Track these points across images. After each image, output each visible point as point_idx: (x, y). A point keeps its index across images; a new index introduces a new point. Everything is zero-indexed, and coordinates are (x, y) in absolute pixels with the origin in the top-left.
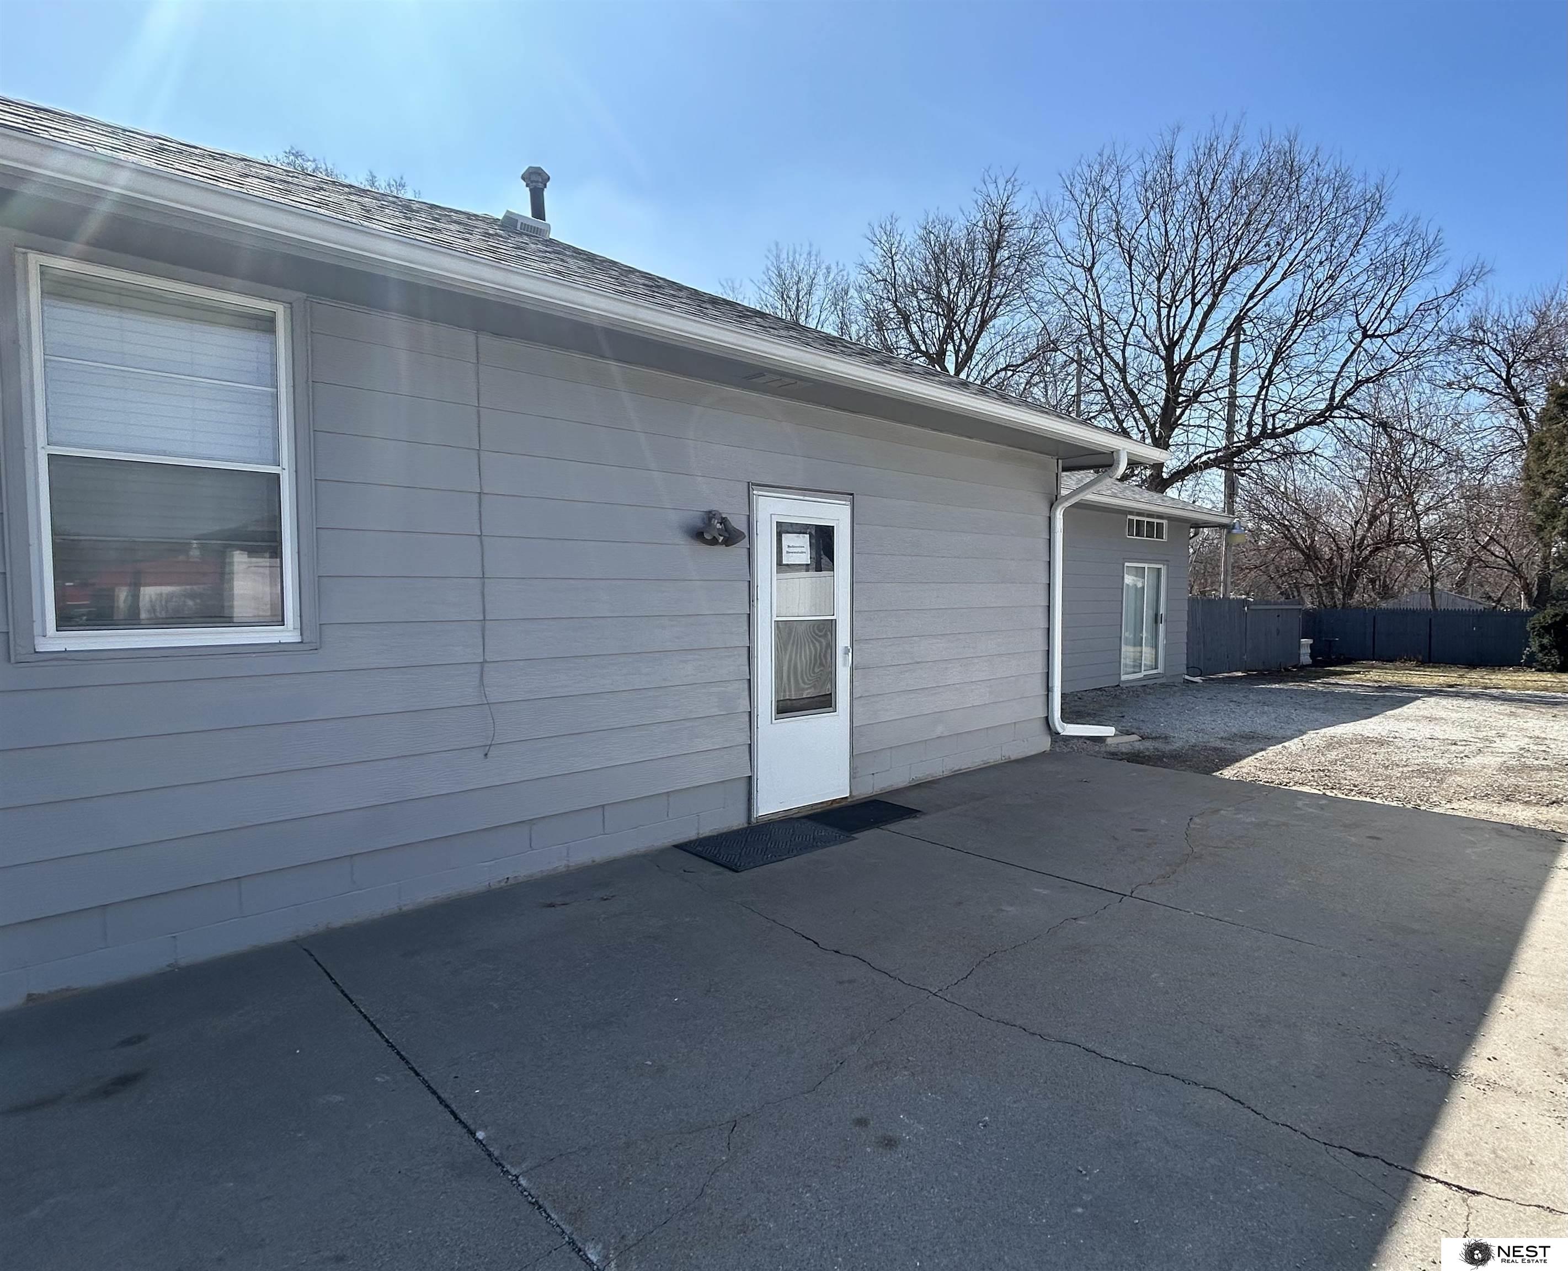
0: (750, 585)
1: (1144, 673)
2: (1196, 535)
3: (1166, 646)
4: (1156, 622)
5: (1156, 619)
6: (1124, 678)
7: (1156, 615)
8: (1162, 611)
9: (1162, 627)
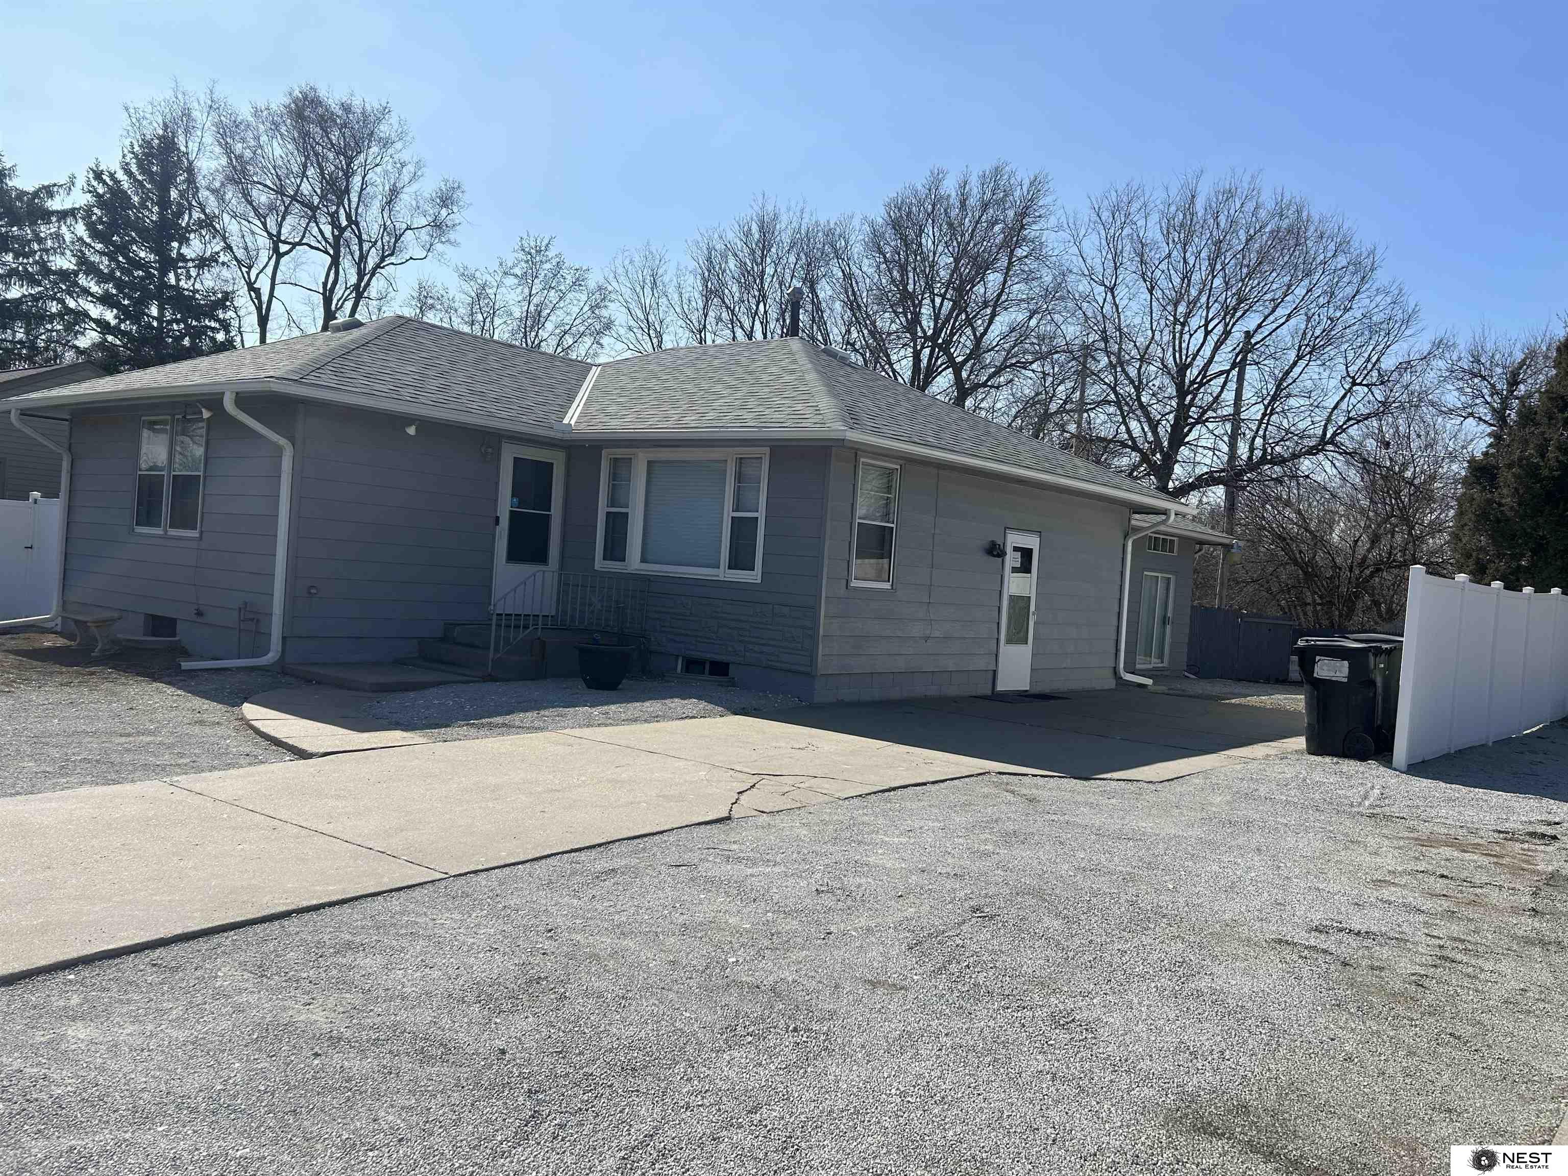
0: (1002, 577)
2: (1200, 550)
3: (1172, 645)
4: (1164, 623)
5: (1164, 621)
7: (1165, 617)
8: (1169, 614)
9: (1169, 627)
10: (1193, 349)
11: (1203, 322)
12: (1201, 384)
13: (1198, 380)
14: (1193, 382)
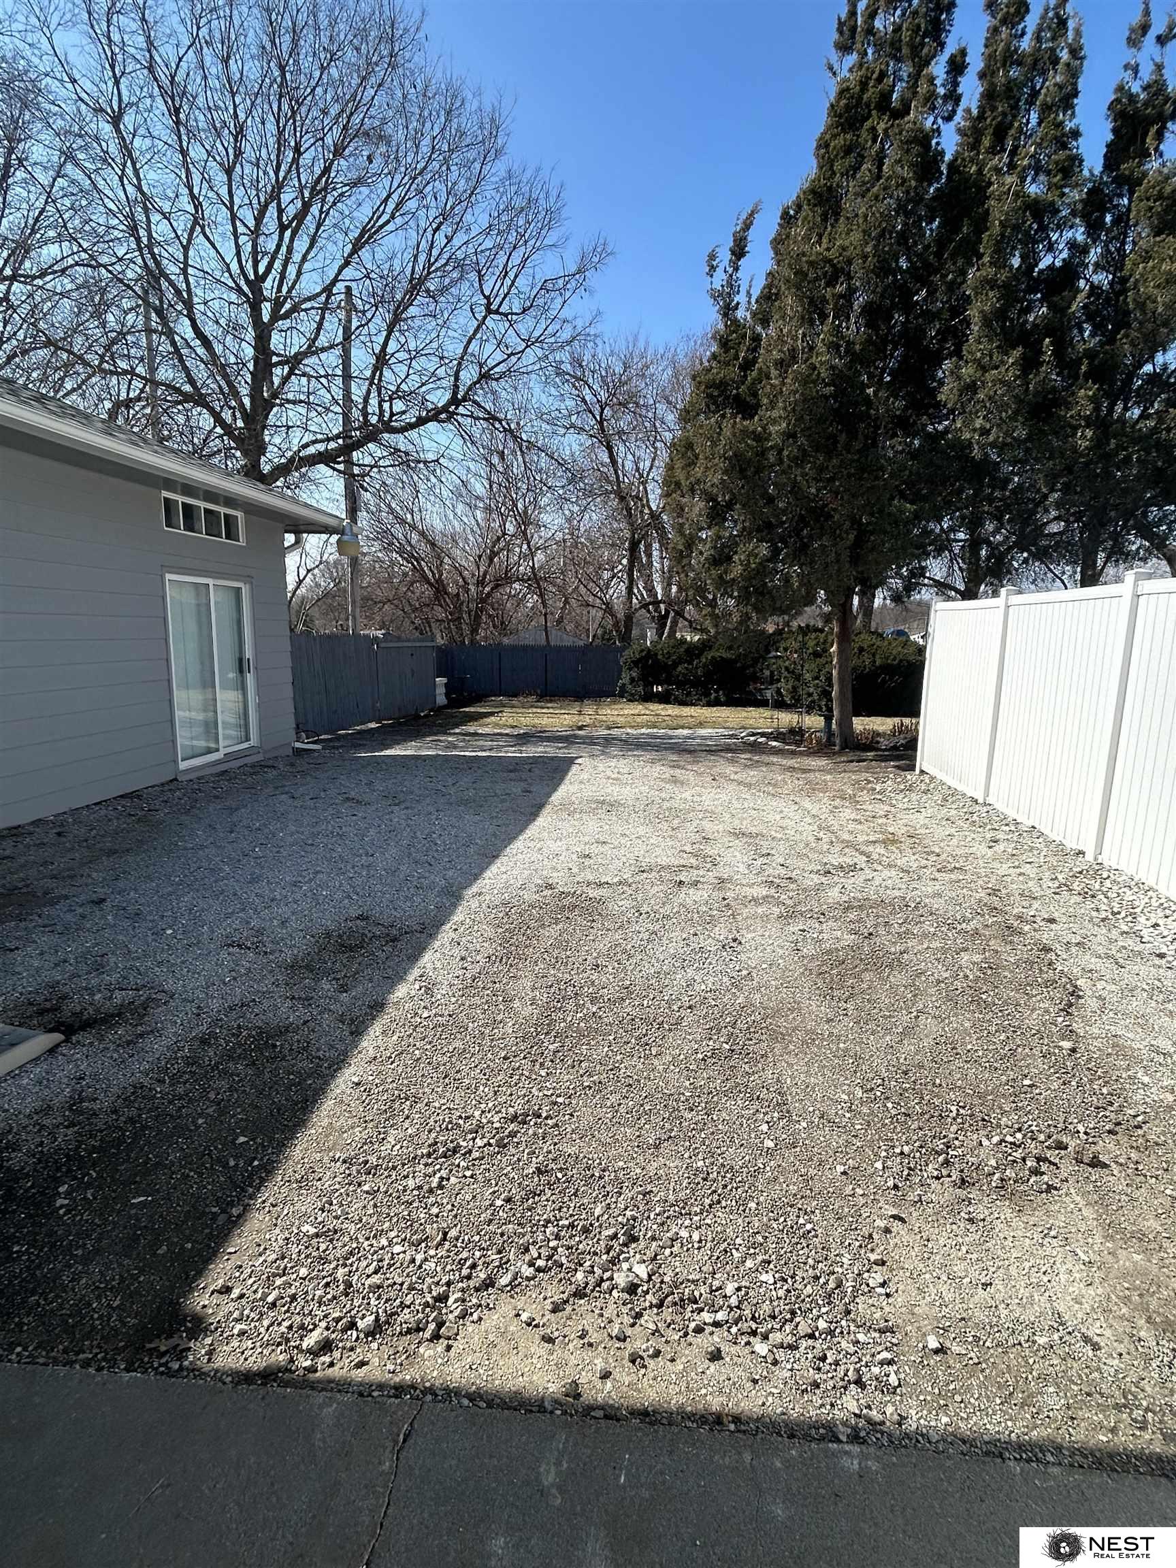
1: (222, 752)
3: (260, 706)
4: (240, 671)
5: (241, 666)
6: (183, 765)
7: (241, 660)
8: (249, 653)
9: (250, 678)
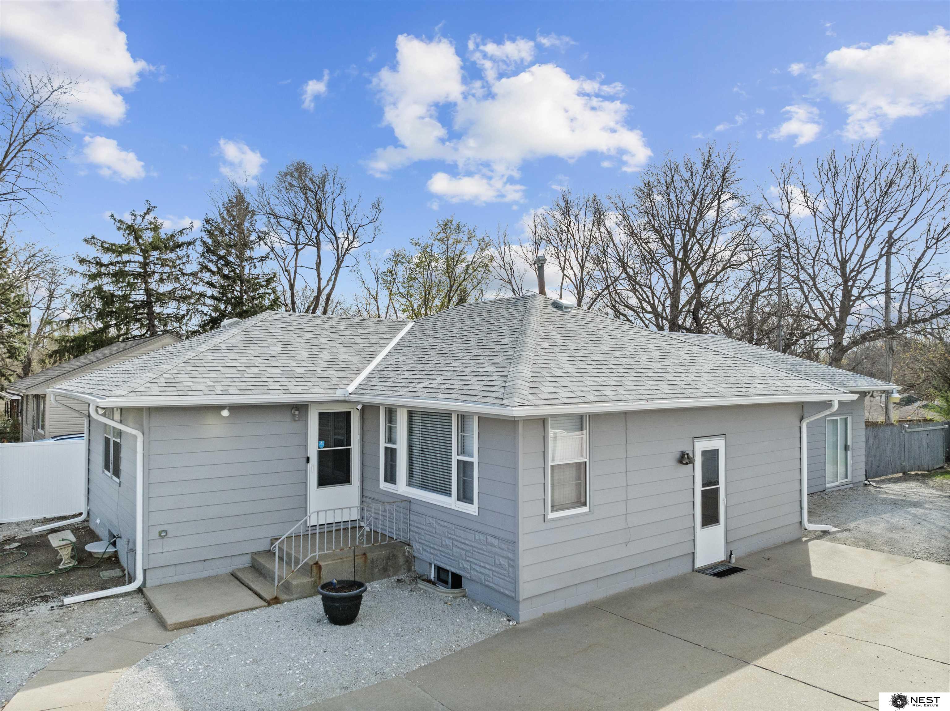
1: (839, 482)
3: (853, 465)
5: (846, 449)
6: (828, 485)
7: (846, 446)
8: (849, 443)
9: (849, 453)
10: (849, 250)
11: (855, 231)
12: (859, 272)
13: (856, 269)
14: (852, 271)
